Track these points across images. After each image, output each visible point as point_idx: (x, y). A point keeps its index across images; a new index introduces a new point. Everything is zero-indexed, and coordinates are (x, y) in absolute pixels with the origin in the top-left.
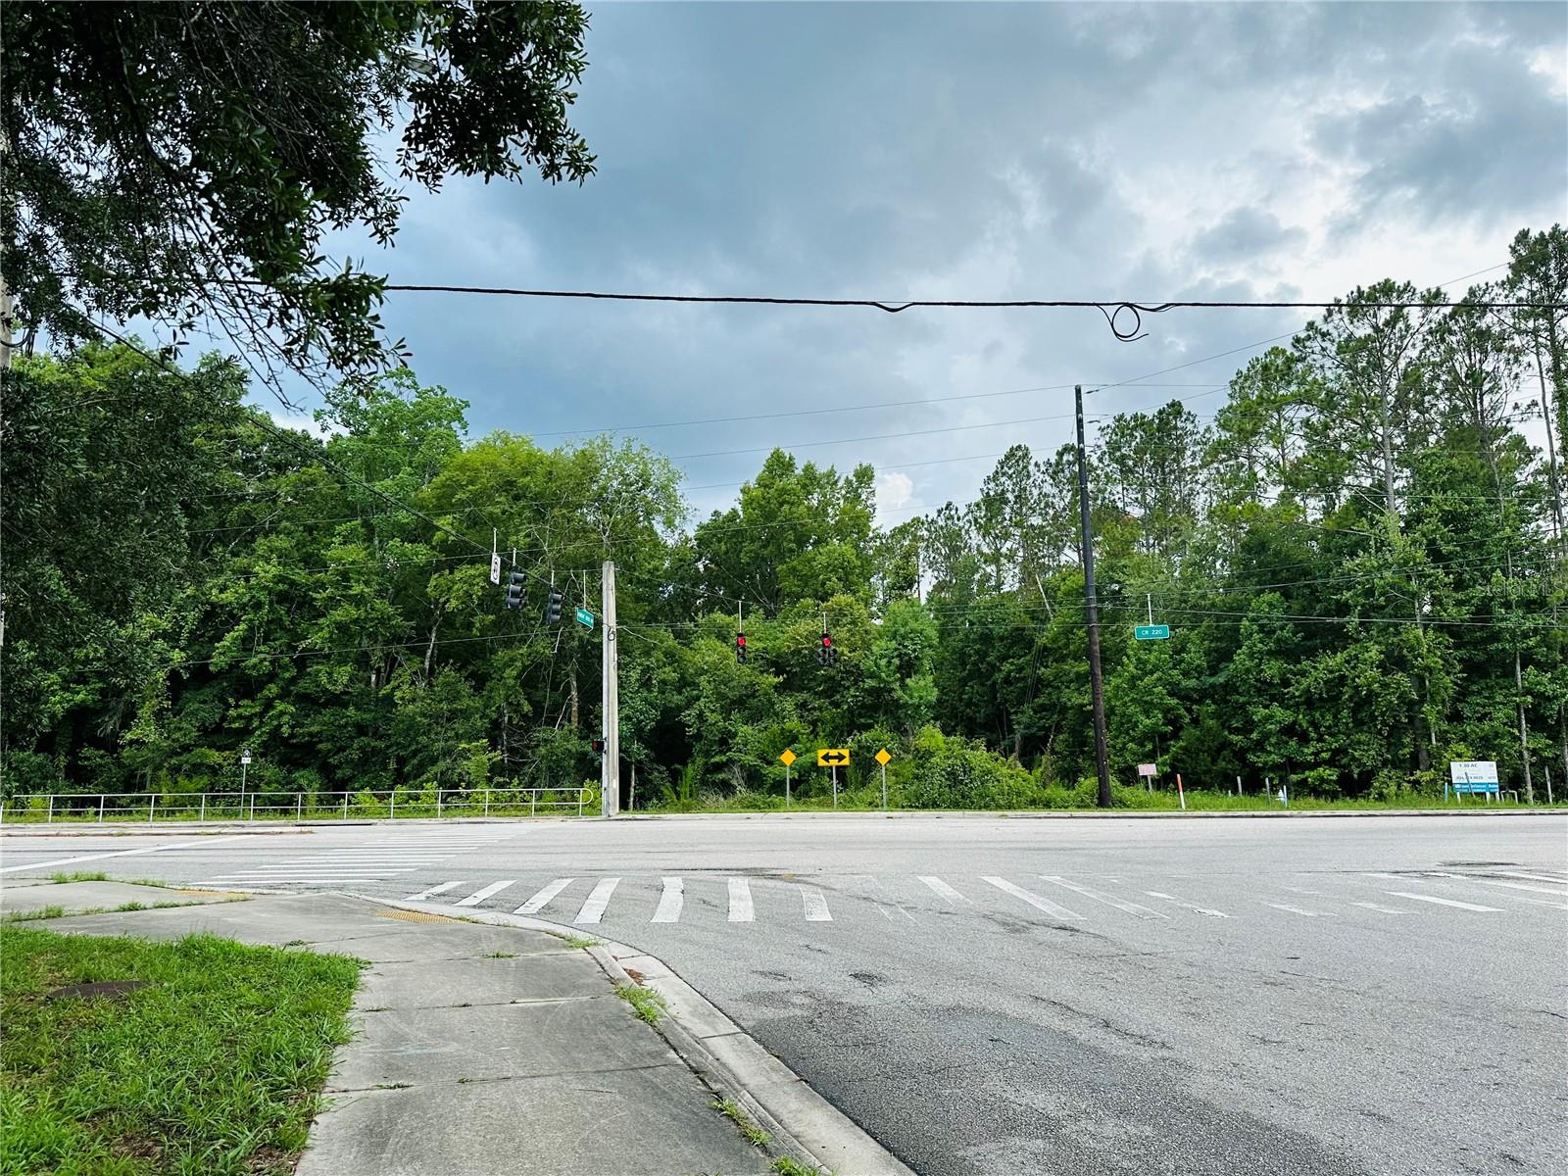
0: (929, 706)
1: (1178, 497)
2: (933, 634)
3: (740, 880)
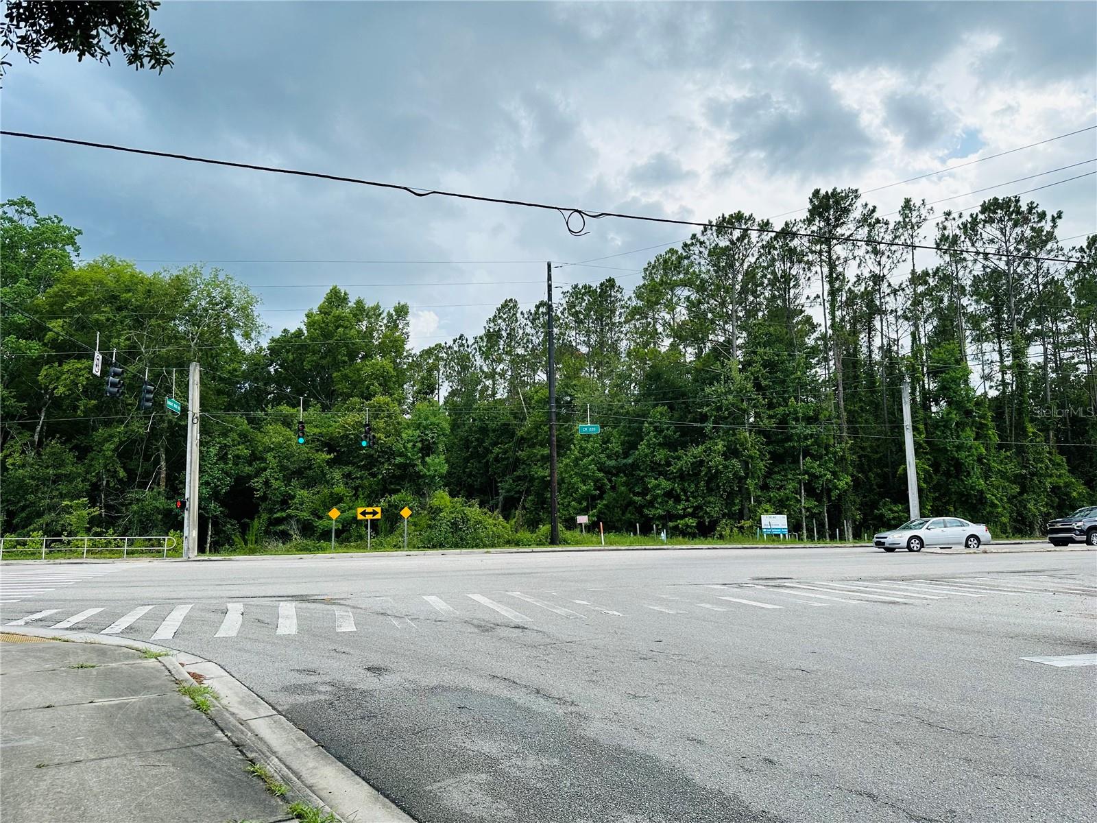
0: (441, 476)
1: (610, 341)
2: (447, 426)
3: (288, 604)
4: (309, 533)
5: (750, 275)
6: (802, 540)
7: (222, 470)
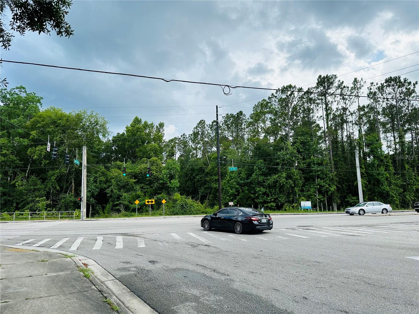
0: (177, 188)
1: (241, 135)
2: (179, 168)
3: (120, 237)
4: (128, 210)
5: (295, 108)
6: (317, 211)
7: (95, 186)
